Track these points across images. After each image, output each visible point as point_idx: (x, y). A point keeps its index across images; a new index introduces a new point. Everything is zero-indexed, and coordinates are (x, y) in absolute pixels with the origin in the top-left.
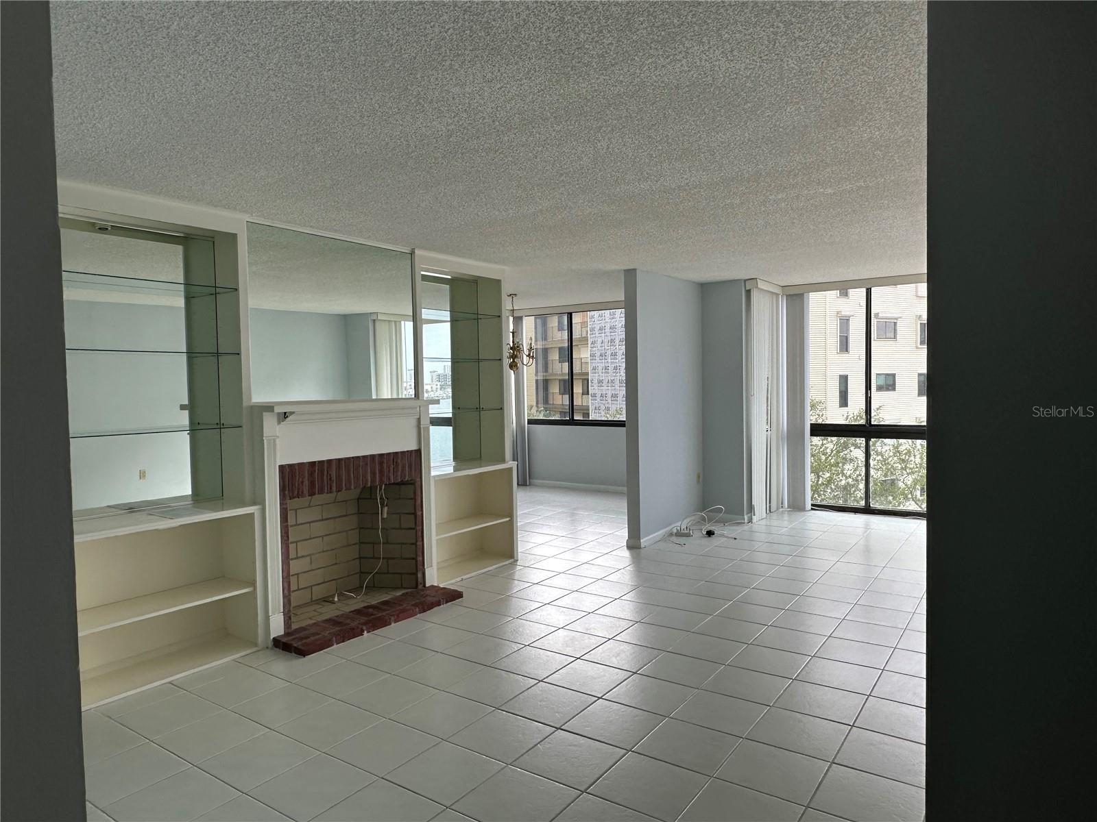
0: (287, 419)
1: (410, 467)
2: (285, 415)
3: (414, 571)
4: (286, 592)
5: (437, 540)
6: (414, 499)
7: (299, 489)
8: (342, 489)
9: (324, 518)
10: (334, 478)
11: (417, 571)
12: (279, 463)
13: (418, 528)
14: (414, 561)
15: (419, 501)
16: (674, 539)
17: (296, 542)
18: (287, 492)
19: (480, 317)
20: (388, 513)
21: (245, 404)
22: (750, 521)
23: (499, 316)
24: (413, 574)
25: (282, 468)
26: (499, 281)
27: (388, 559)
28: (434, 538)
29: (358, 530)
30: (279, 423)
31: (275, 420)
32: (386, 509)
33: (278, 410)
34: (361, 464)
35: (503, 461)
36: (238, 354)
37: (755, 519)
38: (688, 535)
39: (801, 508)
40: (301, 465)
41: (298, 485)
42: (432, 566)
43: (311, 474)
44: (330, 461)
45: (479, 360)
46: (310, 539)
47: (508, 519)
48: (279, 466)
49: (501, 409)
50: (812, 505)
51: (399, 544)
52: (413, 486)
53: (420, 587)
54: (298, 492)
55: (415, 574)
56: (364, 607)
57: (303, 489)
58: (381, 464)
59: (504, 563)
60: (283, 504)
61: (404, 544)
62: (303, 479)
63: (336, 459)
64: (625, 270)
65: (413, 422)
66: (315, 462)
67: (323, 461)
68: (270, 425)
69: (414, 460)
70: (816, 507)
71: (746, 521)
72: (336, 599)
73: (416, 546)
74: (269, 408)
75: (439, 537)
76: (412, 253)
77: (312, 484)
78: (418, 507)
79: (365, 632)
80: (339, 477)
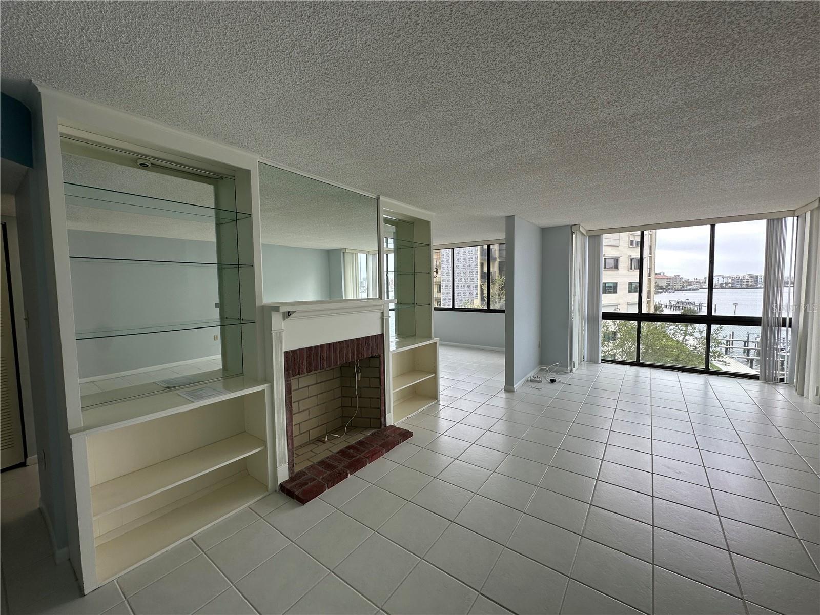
0: (291, 316)
1: (377, 346)
2: (289, 314)
3: (379, 417)
4: (290, 446)
5: (393, 393)
6: (379, 368)
7: (299, 368)
8: (331, 365)
9: (318, 382)
10: (325, 358)
11: (381, 417)
12: (284, 349)
13: (382, 388)
14: (379, 410)
15: (382, 369)
16: (530, 384)
17: (298, 401)
18: (290, 372)
19: (415, 245)
20: (361, 377)
21: (258, 304)
22: (572, 370)
23: (429, 245)
24: (379, 419)
25: (286, 353)
26: (429, 222)
27: (361, 408)
28: (392, 392)
29: (341, 388)
30: (284, 319)
31: (281, 317)
32: (360, 374)
33: (282, 309)
34: (344, 346)
35: (430, 338)
36: (252, 266)
37: (574, 369)
38: (539, 382)
39: (597, 362)
40: (301, 350)
41: (299, 365)
42: (390, 412)
43: (309, 356)
44: (322, 346)
45: (414, 274)
46: (308, 398)
47: (433, 375)
48: (284, 352)
49: (429, 304)
50: (602, 360)
51: (369, 398)
52: (378, 359)
53: (383, 427)
54: (299, 370)
55: (380, 419)
56: (346, 448)
57: (303, 368)
58: (358, 345)
59: (432, 404)
60: (288, 381)
61: (372, 398)
62: (302, 361)
63: (327, 344)
64: (506, 217)
65: (379, 314)
66: (311, 347)
67: (317, 346)
68: (277, 321)
69: (379, 340)
70: (604, 361)
71: (569, 372)
72: (326, 440)
73: (381, 399)
74: (276, 308)
75: (394, 391)
76: (378, 199)
77: (310, 364)
78: (382, 374)
79: (349, 475)
80: (329, 357)
